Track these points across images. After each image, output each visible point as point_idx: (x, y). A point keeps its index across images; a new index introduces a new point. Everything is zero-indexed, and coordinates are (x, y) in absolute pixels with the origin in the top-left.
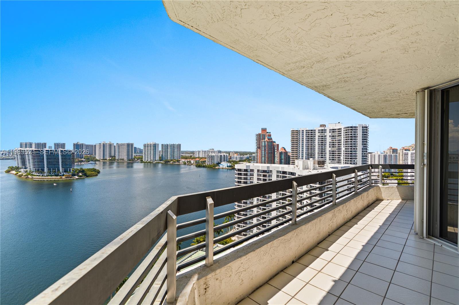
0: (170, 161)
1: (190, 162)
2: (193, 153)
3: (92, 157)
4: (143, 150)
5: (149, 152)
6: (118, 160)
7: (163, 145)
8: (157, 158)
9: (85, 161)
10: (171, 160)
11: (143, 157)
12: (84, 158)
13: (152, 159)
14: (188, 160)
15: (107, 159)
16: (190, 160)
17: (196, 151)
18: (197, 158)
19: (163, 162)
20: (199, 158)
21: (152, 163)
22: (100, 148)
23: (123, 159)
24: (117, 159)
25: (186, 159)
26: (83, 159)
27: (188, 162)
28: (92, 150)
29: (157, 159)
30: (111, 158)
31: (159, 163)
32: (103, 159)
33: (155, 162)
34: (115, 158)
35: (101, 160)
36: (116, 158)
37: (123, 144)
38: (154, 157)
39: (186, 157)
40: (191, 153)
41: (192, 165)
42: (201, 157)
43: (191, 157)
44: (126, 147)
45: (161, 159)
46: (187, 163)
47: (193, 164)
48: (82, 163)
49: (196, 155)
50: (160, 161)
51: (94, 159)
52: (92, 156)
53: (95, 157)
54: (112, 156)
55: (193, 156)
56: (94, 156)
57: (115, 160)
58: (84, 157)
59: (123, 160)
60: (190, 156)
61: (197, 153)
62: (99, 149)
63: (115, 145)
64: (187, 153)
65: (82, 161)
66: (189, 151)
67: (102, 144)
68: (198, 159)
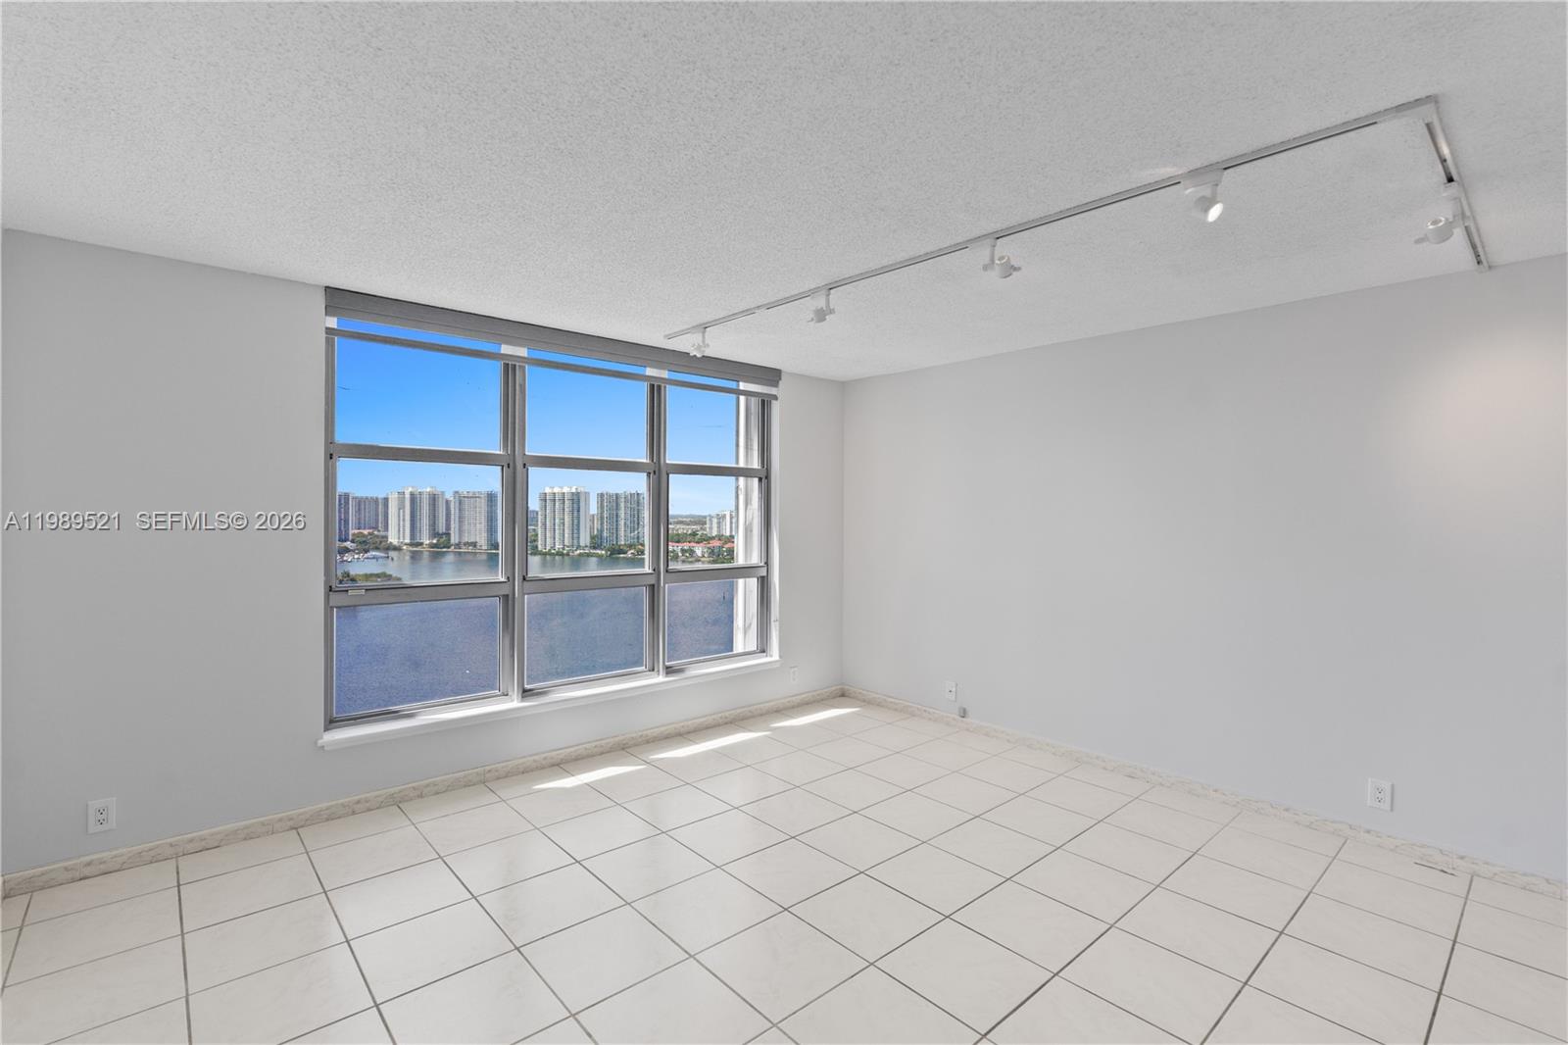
0: (625, 548)
1: (692, 552)
2: (701, 521)
3: (377, 536)
4: (540, 513)
5: (557, 521)
6: (458, 545)
7: (602, 495)
8: (585, 539)
9: (353, 551)
10: (630, 546)
11: (537, 535)
12: (353, 541)
13: (566, 543)
14: (686, 546)
15: (422, 544)
16: (692, 544)
17: (710, 516)
18: (713, 538)
19: (603, 552)
20: (720, 540)
21: (568, 554)
22: (401, 507)
23: (474, 544)
24: (457, 542)
25: (678, 542)
26: (348, 544)
27: (686, 551)
28: (377, 515)
29: (582, 544)
30: (435, 541)
31: (589, 555)
32: (411, 545)
33: (578, 552)
34: (449, 540)
35: (405, 547)
36: (452, 541)
37: (474, 493)
38: (575, 535)
39: (678, 535)
40: (695, 523)
41: (699, 561)
42: (726, 537)
43: (694, 534)
44: (483, 504)
45: (596, 542)
46: (680, 554)
47: (702, 559)
48: (348, 557)
49: (711, 528)
50: (595, 548)
51: (381, 542)
52: (376, 533)
53: (386, 537)
54: (440, 532)
55: (700, 533)
56: (382, 533)
57: (449, 548)
58: (350, 538)
59: (475, 546)
60: (690, 532)
61: (715, 521)
62: (399, 509)
63: (449, 496)
64: (681, 522)
65: (347, 550)
66: (686, 517)
67: (407, 496)
68: (716, 543)
